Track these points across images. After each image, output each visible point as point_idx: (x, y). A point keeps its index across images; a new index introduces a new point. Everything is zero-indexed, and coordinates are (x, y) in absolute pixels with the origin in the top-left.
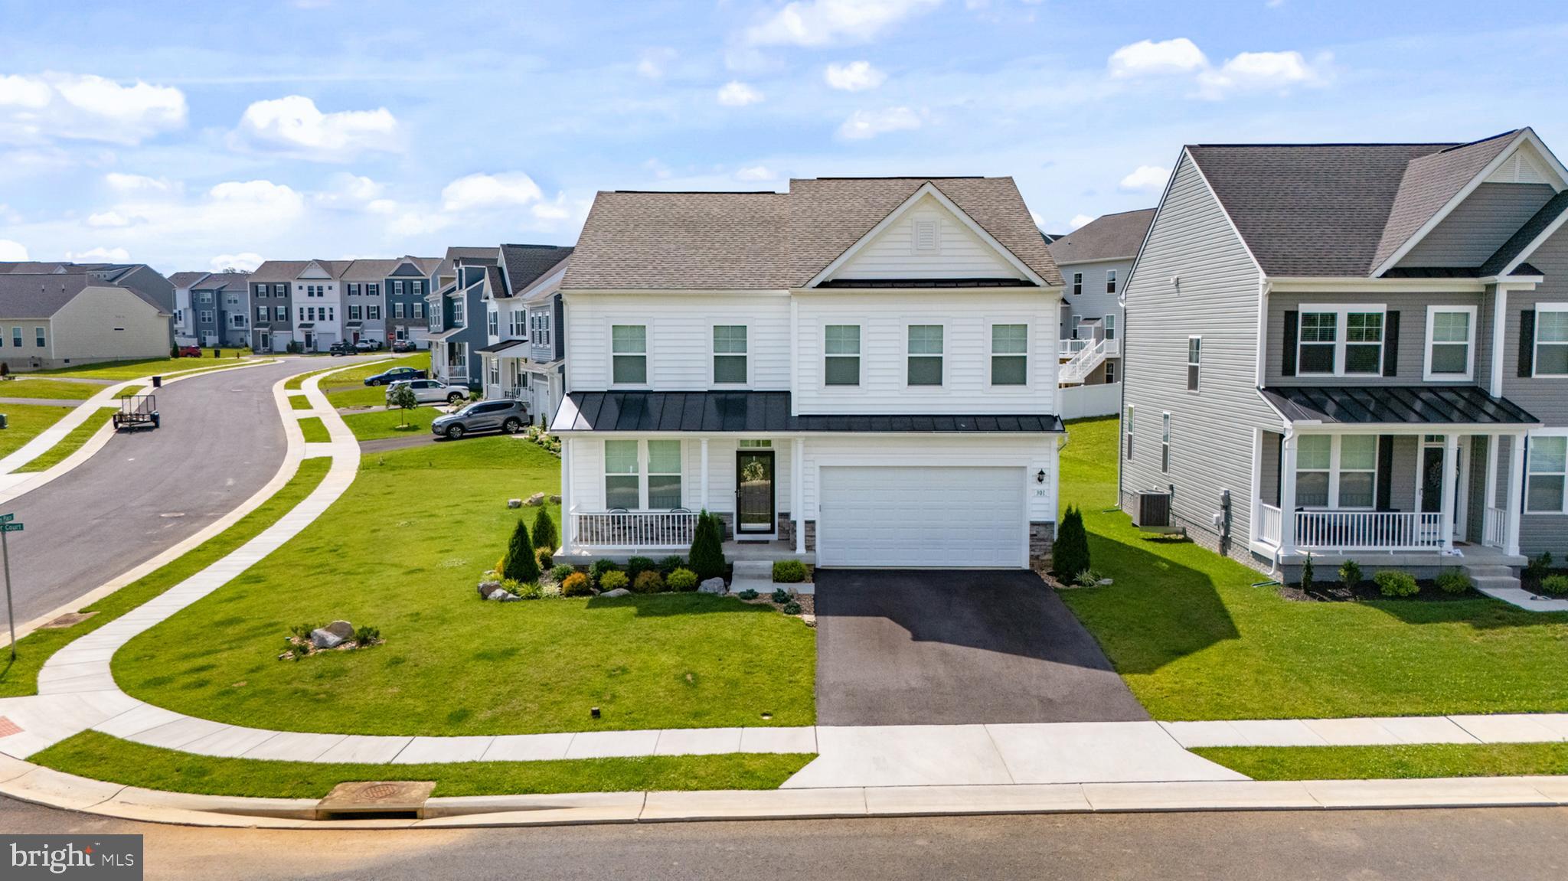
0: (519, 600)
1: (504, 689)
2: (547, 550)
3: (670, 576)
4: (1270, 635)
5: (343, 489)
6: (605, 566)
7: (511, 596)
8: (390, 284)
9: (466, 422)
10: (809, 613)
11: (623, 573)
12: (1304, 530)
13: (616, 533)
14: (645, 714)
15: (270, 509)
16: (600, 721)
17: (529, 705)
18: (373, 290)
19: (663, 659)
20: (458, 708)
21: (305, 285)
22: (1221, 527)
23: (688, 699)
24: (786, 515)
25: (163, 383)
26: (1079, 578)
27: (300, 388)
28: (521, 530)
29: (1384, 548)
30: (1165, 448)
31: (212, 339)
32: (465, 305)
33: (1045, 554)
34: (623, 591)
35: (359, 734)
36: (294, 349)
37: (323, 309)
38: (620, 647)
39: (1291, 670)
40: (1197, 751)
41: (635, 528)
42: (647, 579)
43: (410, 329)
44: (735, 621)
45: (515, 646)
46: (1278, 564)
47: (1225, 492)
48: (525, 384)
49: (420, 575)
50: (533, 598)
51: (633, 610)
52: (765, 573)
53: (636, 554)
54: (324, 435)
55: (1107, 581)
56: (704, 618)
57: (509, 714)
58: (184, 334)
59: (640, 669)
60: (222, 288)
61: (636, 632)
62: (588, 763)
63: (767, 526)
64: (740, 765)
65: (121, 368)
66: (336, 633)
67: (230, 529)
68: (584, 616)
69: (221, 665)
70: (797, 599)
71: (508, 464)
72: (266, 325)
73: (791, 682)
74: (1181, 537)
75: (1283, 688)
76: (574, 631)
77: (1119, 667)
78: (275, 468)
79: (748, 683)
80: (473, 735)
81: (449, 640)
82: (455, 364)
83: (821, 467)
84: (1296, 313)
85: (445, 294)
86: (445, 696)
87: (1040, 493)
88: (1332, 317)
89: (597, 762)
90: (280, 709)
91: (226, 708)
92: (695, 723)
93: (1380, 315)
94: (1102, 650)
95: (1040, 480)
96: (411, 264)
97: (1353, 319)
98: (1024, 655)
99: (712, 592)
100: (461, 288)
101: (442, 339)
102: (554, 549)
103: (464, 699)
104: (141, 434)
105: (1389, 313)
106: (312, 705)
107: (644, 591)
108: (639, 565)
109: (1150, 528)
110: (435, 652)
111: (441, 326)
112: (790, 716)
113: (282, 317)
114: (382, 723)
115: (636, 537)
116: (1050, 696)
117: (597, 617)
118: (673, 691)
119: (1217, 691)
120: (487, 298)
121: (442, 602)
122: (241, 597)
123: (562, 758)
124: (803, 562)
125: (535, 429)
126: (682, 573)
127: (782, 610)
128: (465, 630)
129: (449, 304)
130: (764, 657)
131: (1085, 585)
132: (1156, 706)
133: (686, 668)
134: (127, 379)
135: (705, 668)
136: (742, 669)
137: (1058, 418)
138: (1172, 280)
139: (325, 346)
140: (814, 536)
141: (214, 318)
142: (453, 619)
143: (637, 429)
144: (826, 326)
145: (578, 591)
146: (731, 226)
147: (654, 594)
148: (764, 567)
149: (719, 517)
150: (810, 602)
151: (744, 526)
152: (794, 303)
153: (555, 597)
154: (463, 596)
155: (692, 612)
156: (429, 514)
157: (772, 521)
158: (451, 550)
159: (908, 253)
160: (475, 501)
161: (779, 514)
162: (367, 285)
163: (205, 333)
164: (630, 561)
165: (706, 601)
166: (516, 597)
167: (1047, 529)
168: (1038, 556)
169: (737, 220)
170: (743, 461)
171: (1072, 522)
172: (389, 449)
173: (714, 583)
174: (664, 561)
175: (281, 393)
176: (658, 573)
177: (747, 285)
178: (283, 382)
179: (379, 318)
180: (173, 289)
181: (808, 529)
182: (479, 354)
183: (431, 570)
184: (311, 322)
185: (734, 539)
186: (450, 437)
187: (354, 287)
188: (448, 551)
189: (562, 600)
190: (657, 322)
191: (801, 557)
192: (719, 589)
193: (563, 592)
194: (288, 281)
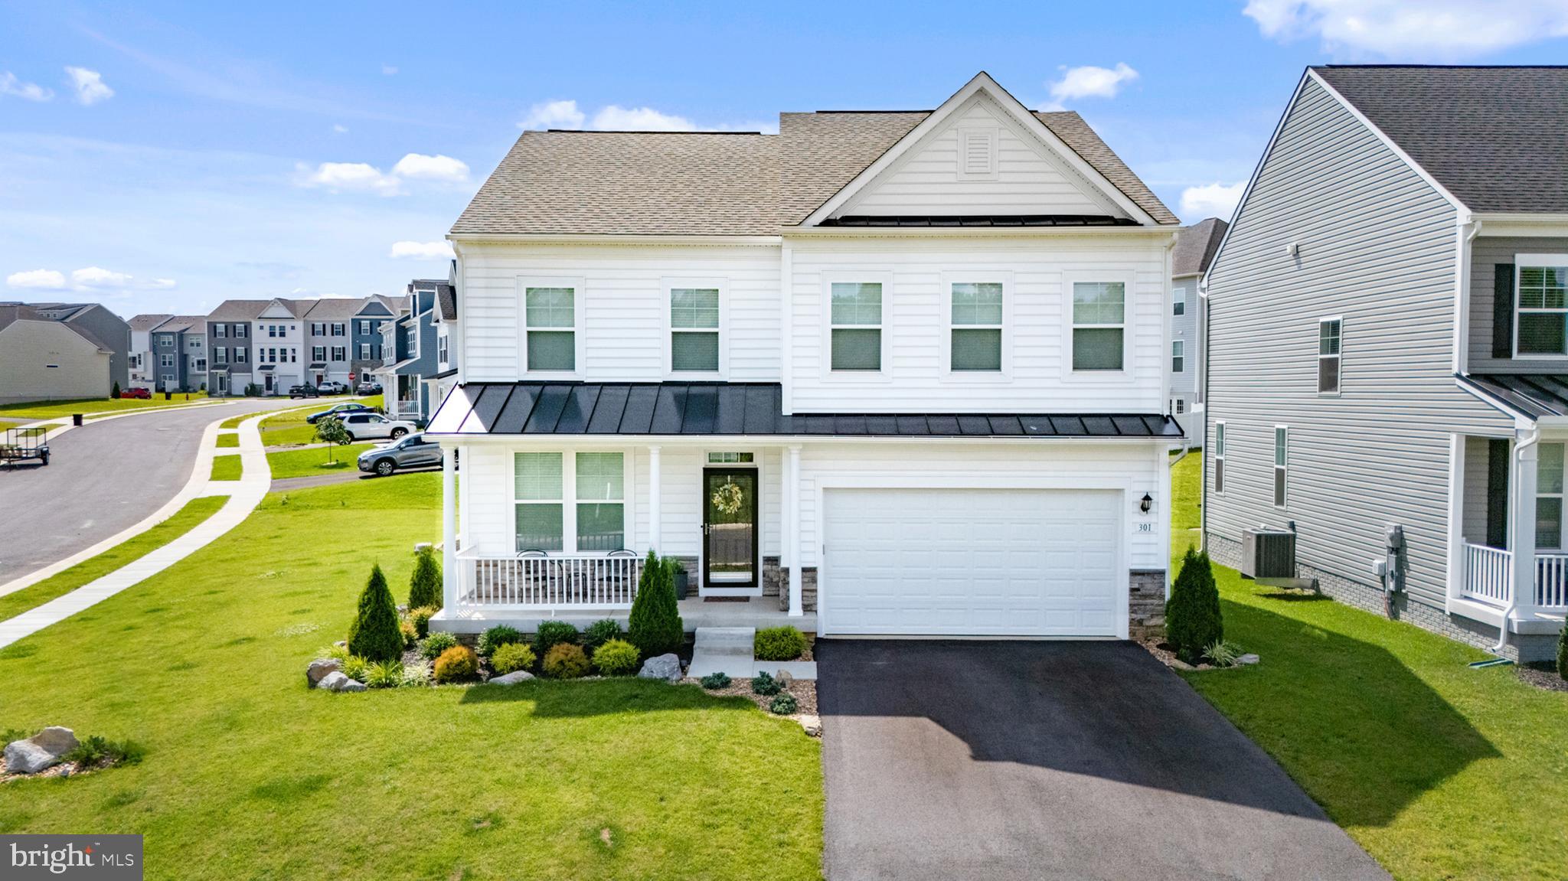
0: (363, 689)
2: (427, 611)
3: (598, 651)
6: (502, 636)
7: (352, 682)
8: (356, 323)
9: (398, 457)
10: (809, 711)
11: (528, 646)
12: (1549, 584)
13: (532, 586)
18: (338, 331)
19: (567, 797)
21: (267, 324)
22: (1388, 578)
24: (774, 561)
25: (84, 422)
26: (1208, 653)
27: (237, 427)
30: (1280, 474)
31: (171, 384)
32: (418, 332)
33: (1152, 616)
34: (524, 675)
36: (253, 391)
37: (274, 350)
38: (498, 774)
41: (561, 578)
42: (562, 657)
44: (691, 726)
45: (328, 771)
46: (1510, 633)
47: (1396, 528)
49: (244, 648)
50: (388, 685)
51: (531, 705)
52: (739, 645)
53: (553, 618)
54: (236, 473)
55: (1251, 658)
56: (643, 722)
58: (143, 378)
59: (523, 818)
60: (186, 330)
61: (531, 745)
63: (747, 576)
66: (53, 748)
68: (454, 717)
70: (791, 689)
72: (224, 367)
73: (781, 843)
74: (1311, 592)
76: (430, 744)
79: (707, 846)
81: (227, 760)
82: (407, 399)
83: (825, 489)
84: (1512, 267)
85: (398, 323)
87: (1145, 528)
88: (1559, 276)
94: (1292, 778)
95: (1145, 509)
96: (379, 303)
98: (1170, 789)
99: (660, 676)
100: (415, 315)
101: (392, 371)
102: (435, 610)
107: (555, 675)
108: (554, 636)
109: (1269, 579)
110: (192, 782)
111: (394, 357)
113: (241, 359)
115: (555, 593)
117: (475, 720)
118: (573, 863)
120: (438, 321)
121: (249, 692)
124: (799, 629)
126: (616, 647)
127: (768, 707)
129: (402, 333)
130: (736, 794)
131: (1219, 664)
133: (603, 817)
134: (48, 418)
135: (635, 816)
136: (698, 817)
137: (1170, 419)
138: (1289, 248)
139: (284, 389)
140: (816, 591)
141: (175, 361)
142: (250, 720)
143: (554, 433)
144: (833, 284)
145: (456, 675)
146: (701, 166)
147: (572, 680)
148: (741, 637)
149: (676, 563)
150: (810, 693)
151: (715, 576)
152: (786, 252)
153: (420, 684)
154: (284, 681)
155: (625, 710)
156: (311, 561)
157: (754, 569)
158: (309, 611)
159: (951, 178)
160: (378, 547)
161: (764, 557)
162: (333, 326)
163: (165, 378)
164: (540, 628)
165: (650, 691)
166: (358, 684)
167: (1156, 581)
168: (1142, 620)
169: (709, 160)
170: (712, 481)
171: (1196, 569)
172: (300, 487)
173: (665, 662)
174: (591, 629)
175: (213, 431)
176: (581, 647)
177: (719, 230)
178: (222, 421)
179: (344, 360)
180: (130, 332)
181: (806, 580)
182: (426, 384)
183: (264, 640)
184: (272, 364)
185: (698, 595)
186: (379, 475)
187: (319, 327)
188: (304, 611)
189: (429, 688)
190: (591, 284)
191: (796, 621)
192: (672, 672)
193: (434, 676)
194: (249, 320)
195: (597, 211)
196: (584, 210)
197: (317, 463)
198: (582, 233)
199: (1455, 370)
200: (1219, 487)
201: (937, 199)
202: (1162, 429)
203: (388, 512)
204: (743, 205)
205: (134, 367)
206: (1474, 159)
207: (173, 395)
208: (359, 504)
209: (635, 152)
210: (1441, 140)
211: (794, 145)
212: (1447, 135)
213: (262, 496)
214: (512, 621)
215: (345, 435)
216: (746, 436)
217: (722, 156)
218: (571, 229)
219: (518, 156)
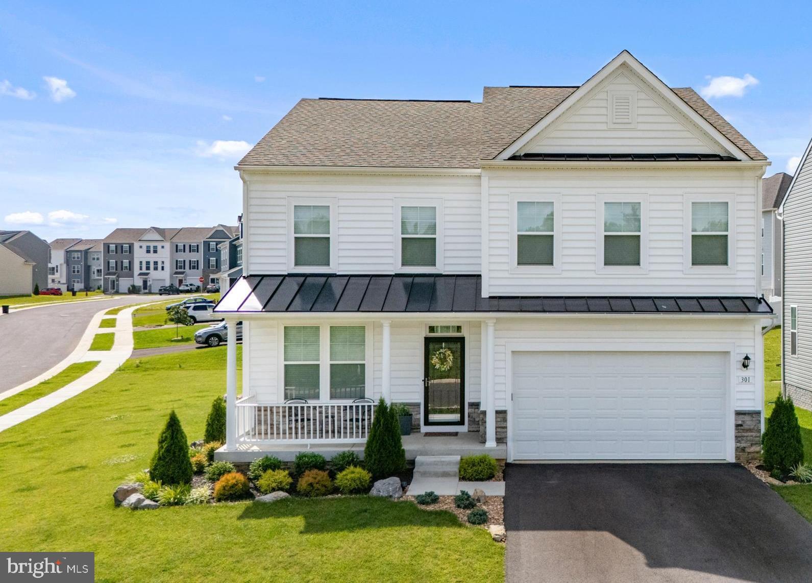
0: (156, 507)
3: (340, 475)
6: (271, 464)
7: (148, 502)
8: (207, 244)
9: (222, 333)
10: (497, 522)
11: (287, 472)
13: (293, 426)
18: (194, 249)
21: (145, 245)
24: (476, 405)
25: (11, 310)
26: (795, 472)
27: (116, 314)
28: (173, 425)
31: (78, 286)
33: (752, 445)
34: (282, 494)
36: (134, 290)
37: (157, 262)
41: (315, 420)
42: (311, 480)
50: (176, 504)
52: (448, 469)
53: (308, 450)
54: (108, 345)
58: (59, 282)
60: (90, 249)
63: (456, 417)
70: (484, 503)
72: (114, 274)
76: (200, 551)
83: (513, 352)
85: (230, 243)
87: (745, 380)
95: (745, 366)
96: (223, 231)
99: (385, 494)
107: (307, 494)
108: (307, 463)
111: (227, 266)
113: (126, 268)
115: (315, 430)
124: (493, 457)
126: (353, 472)
127: (466, 518)
129: (234, 249)
131: (802, 480)
137: (762, 300)
139: (155, 289)
140: (506, 427)
141: (81, 270)
142: (63, 533)
144: (518, 202)
145: (231, 495)
146: (426, 122)
147: (318, 498)
148: (449, 463)
149: (403, 408)
150: (499, 507)
151: (433, 417)
152: (485, 180)
153: (201, 502)
154: (98, 501)
156: (146, 408)
157: (462, 412)
158: (133, 445)
159: (604, 127)
160: (198, 397)
161: (469, 403)
162: (190, 246)
163: (74, 281)
164: (297, 457)
166: (153, 503)
167: (754, 419)
168: (745, 447)
169: (432, 119)
170: (431, 346)
171: (783, 410)
172: (150, 356)
173: (389, 484)
174: (336, 458)
175: (100, 316)
176: (327, 472)
177: (436, 164)
178: (107, 310)
179: (198, 269)
180: (50, 250)
181: (499, 420)
183: (93, 468)
184: (148, 271)
185: (420, 432)
186: (210, 346)
187: (181, 247)
188: (130, 445)
189: (208, 505)
190: (342, 203)
191: (490, 450)
192: (395, 491)
193: (214, 495)
194: (132, 242)
196: (339, 150)
197: (167, 338)
198: (335, 166)
200: (793, 351)
201: (592, 142)
202: (757, 309)
203: (212, 372)
204: (455, 148)
205: (53, 274)
207: (77, 293)
208: (192, 366)
209: (380, 113)
211: (492, 107)
213: (124, 360)
214: (277, 453)
215: (189, 318)
216: (454, 313)
217: (442, 116)
218: (328, 163)
219: (295, 115)
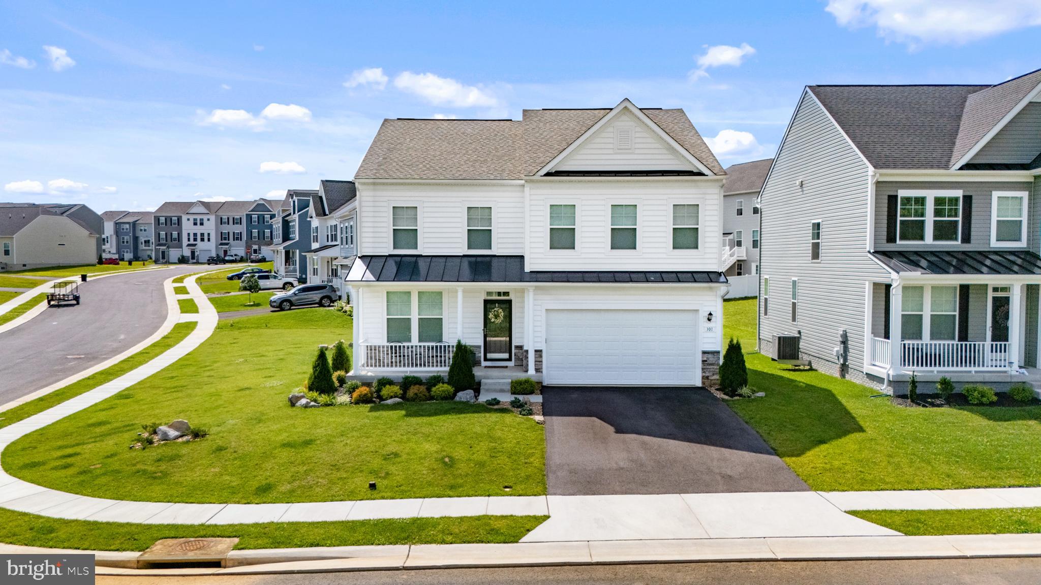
0: (319, 407)
1: (302, 469)
2: (341, 373)
3: (434, 389)
4: (892, 430)
5: (202, 341)
6: (384, 382)
7: (313, 403)
8: (249, 217)
9: (293, 299)
10: (539, 414)
11: (398, 387)
12: (909, 356)
13: (394, 360)
14: (412, 487)
15: (147, 353)
16: (376, 492)
17: (320, 480)
18: (237, 221)
19: (427, 446)
20: (264, 482)
21: (192, 217)
22: (840, 357)
23: (445, 476)
24: (520, 347)
25: (88, 279)
26: (739, 391)
27: (183, 282)
29: (968, 369)
30: (794, 304)
31: (128, 256)
32: (297, 224)
33: (713, 374)
34: (397, 400)
35: (183, 502)
36: (183, 260)
37: (196, 234)
38: (394, 438)
39: (914, 454)
40: (854, 513)
41: (408, 356)
42: (416, 392)
43: (262, 247)
44: (483, 420)
45: (313, 437)
46: (889, 381)
47: (844, 331)
48: (336, 275)
49: (247, 392)
50: (331, 405)
51: (403, 412)
52: (504, 387)
53: (408, 374)
54: (194, 309)
55: (761, 394)
56: (459, 418)
57: (304, 487)
58: (110, 252)
59: (408, 454)
60: (137, 221)
61: (406, 428)
62: (364, 523)
63: (506, 356)
64: (488, 524)
65: (61, 270)
66: (177, 429)
67: (115, 365)
68: (367, 417)
69: (85, 453)
70: (530, 406)
71: (321, 326)
72: (164, 245)
73: (526, 463)
74: (807, 367)
75: (911, 467)
76: (359, 427)
77: (779, 452)
78: (156, 328)
79: (493, 464)
80: (274, 503)
81: (263, 434)
82: (289, 265)
83: (547, 310)
84: (896, 196)
85: (283, 218)
86: (255, 473)
87: (709, 329)
88: (921, 201)
89: (372, 522)
90: (123, 484)
91: (81, 484)
92: (451, 493)
93: (957, 199)
94: (765, 441)
95: (709, 320)
96: (263, 204)
97: (939, 201)
98: (705, 444)
99: (465, 400)
100: (294, 213)
101: (281, 248)
102: (347, 372)
103: (270, 476)
104: (65, 308)
105: (964, 197)
106: (149, 481)
107: (413, 400)
108: (410, 382)
109: (786, 360)
110: (251, 442)
111: (281, 240)
112: (526, 488)
113: (175, 240)
114: (202, 494)
115: (408, 363)
116: (729, 472)
117: (378, 418)
118: (434, 469)
119: (860, 469)
120: (311, 217)
121: (261, 409)
122: (112, 408)
123: (344, 520)
124: (534, 379)
125: (342, 303)
126: (442, 387)
127: (519, 413)
128: (275, 427)
129: (286, 224)
130: (505, 445)
131: (745, 397)
132: (814, 480)
133: (445, 453)
134: (63, 277)
135: (459, 453)
136: (488, 454)
137: (722, 274)
138: (798, 183)
139: (204, 259)
140: (542, 361)
141: (130, 241)
142: (267, 419)
143: (410, 281)
144: (551, 205)
145: (363, 400)
146: (481, 140)
147: (422, 402)
148: (504, 384)
149: (471, 348)
150: (539, 408)
151: (489, 356)
152: (527, 189)
153: (346, 404)
154: (279, 403)
155: (450, 414)
156: (261, 355)
157: (510, 352)
158: (273, 376)
159: (611, 152)
161: (515, 346)
162: (234, 218)
163: (124, 252)
164: (403, 378)
165: (460, 406)
166: (316, 404)
167: (714, 357)
168: (708, 376)
169: (485, 137)
170: (488, 306)
171: (734, 350)
172: (238, 317)
173: (467, 394)
174: (429, 379)
175: (169, 285)
176: (424, 387)
177: (492, 177)
178: (172, 279)
179: (241, 240)
180: (103, 222)
181: (537, 356)
182: (305, 256)
183: (256, 389)
184: (195, 243)
185: (482, 364)
186: (282, 310)
187: (225, 219)
188: (270, 377)
190: (426, 205)
191: (533, 376)
192: (471, 397)
193: (352, 401)
194: (180, 215)
195: (428, 166)
197: (241, 303)
198: (421, 179)
199: (868, 249)
200: (766, 314)
201: (602, 162)
202: (719, 280)
204: (504, 162)
205: (104, 244)
206: (883, 140)
207: (132, 263)
208: (276, 326)
209: (445, 132)
210: (868, 129)
211: (530, 130)
212: (871, 126)
216: (504, 283)
217: (492, 134)
218: (416, 176)
219: (383, 134)
